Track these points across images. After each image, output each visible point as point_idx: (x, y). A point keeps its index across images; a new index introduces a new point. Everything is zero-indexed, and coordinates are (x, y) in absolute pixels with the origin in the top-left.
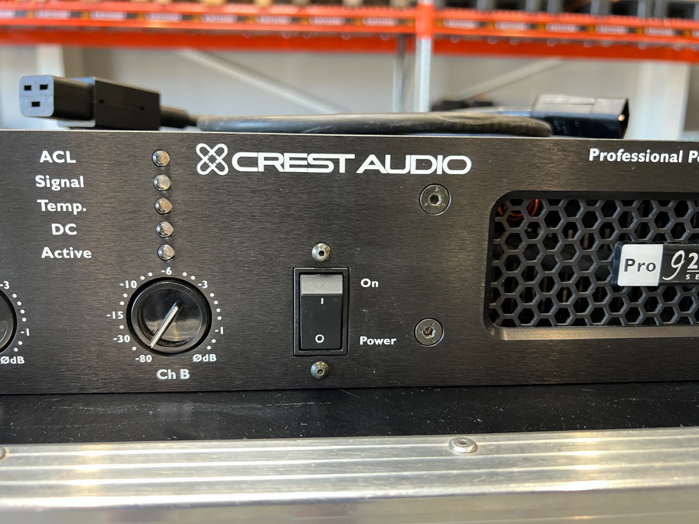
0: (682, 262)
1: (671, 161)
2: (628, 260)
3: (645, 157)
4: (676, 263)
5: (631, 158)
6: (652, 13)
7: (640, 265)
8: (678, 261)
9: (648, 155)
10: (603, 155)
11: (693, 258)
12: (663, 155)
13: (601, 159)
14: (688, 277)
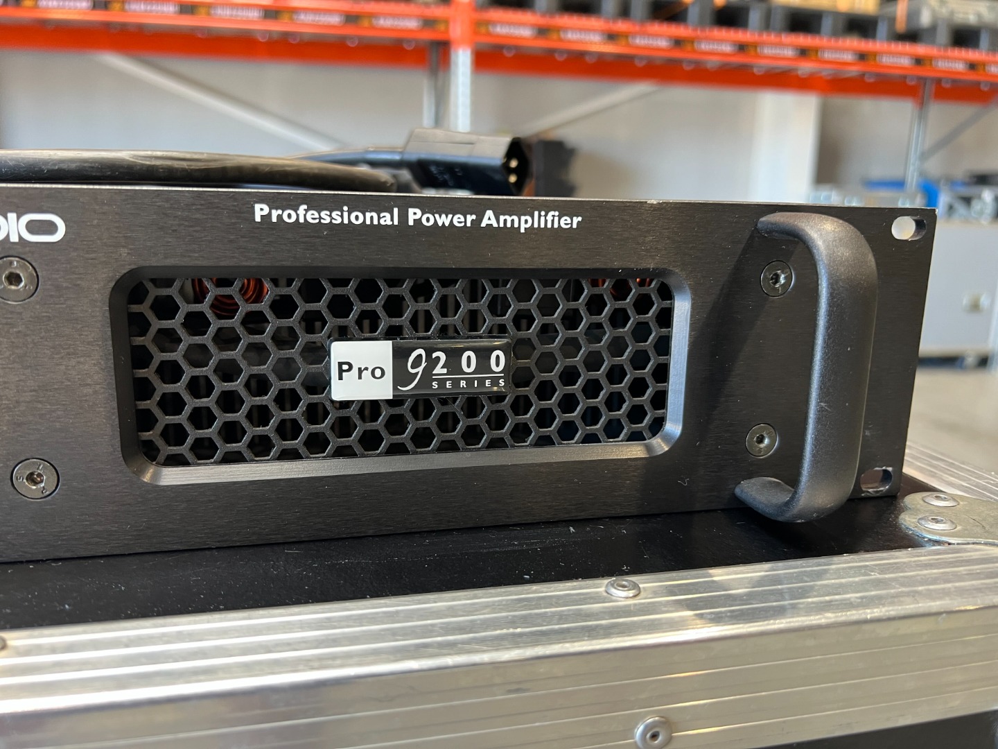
0: (424, 365)
1: (382, 222)
2: (340, 364)
3: (342, 216)
4: (413, 367)
5: (320, 218)
6: (767, 25)
7: (360, 371)
8: (417, 363)
9: (346, 214)
10: (275, 213)
11: (438, 358)
12: (368, 215)
13: (274, 219)
14: (435, 385)
